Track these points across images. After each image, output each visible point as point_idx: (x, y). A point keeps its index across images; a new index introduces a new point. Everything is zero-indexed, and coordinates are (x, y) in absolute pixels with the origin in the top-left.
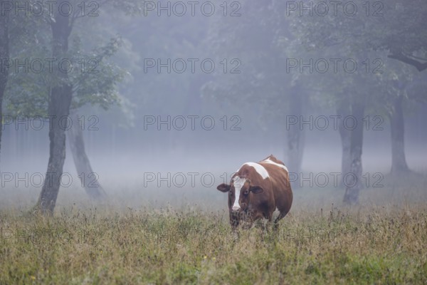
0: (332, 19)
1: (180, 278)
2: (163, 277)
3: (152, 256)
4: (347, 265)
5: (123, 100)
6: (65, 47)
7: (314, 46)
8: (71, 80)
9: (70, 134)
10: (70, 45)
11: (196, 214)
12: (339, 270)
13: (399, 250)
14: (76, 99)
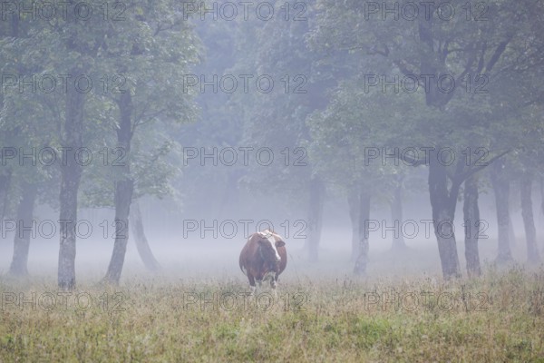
0: (343, 125)
1: (223, 335)
2: (209, 335)
3: (200, 318)
4: (357, 325)
5: (174, 191)
6: (128, 148)
7: (329, 146)
8: (133, 175)
9: (131, 219)
10: (132, 147)
11: (234, 284)
12: (352, 329)
13: (400, 312)
14: (137, 191)
